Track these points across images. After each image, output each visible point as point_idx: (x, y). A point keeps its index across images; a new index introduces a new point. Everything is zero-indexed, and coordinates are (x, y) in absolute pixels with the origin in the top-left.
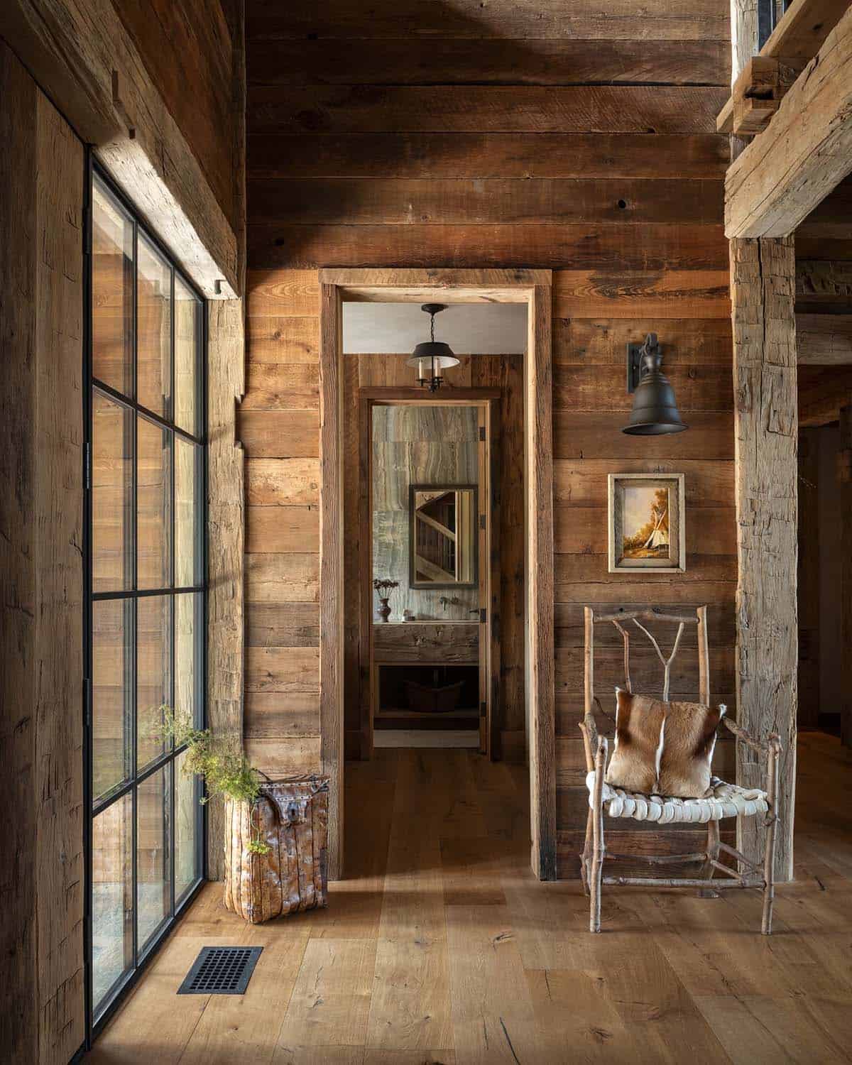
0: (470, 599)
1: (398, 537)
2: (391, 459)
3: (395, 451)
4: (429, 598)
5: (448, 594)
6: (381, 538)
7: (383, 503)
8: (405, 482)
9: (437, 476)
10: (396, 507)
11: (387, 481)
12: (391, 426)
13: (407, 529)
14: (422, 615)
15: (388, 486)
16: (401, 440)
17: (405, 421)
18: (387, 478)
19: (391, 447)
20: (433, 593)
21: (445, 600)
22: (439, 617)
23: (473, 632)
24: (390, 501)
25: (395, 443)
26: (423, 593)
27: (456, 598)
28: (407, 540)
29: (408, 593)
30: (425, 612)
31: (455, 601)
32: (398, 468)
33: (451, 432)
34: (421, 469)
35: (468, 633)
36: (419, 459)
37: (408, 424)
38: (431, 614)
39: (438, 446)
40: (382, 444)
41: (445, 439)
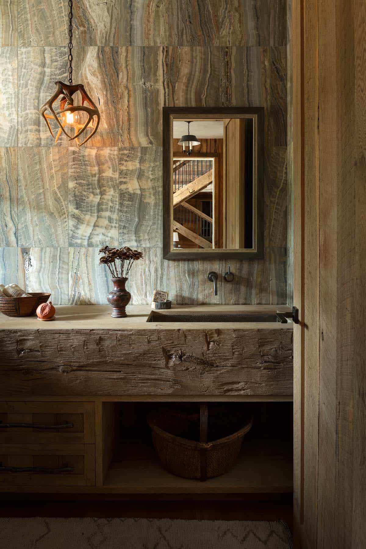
0: (250, 274)
1: (148, 185)
2: (138, 72)
3: (143, 61)
4: (192, 273)
5: (218, 267)
6: (123, 187)
7: (126, 135)
8: (158, 104)
9: (203, 97)
10: (144, 142)
11: (131, 103)
12: (137, 23)
13: (161, 173)
14: (183, 298)
15: (132, 113)
16: (152, 44)
17: (157, 16)
18: (132, 99)
19: (138, 55)
20: (198, 265)
21: (213, 277)
22: (207, 300)
23: (271, 343)
24: (136, 131)
25: (143, 49)
26: (184, 266)
27: (231, 273)
28: (161, 189)
29: (162, 265)
30: (186, 294)
31: (229, 278)
32: (148, 84)
33: (224, 32)
34: (180, 87)
35: (262, 345)
36: (178, 71)
37: (162, 20)
38: (195, 297)
39: (205, 53)
40: (124, 48)
41: (216, 42)
